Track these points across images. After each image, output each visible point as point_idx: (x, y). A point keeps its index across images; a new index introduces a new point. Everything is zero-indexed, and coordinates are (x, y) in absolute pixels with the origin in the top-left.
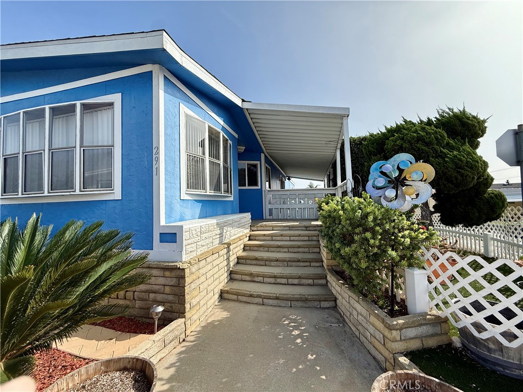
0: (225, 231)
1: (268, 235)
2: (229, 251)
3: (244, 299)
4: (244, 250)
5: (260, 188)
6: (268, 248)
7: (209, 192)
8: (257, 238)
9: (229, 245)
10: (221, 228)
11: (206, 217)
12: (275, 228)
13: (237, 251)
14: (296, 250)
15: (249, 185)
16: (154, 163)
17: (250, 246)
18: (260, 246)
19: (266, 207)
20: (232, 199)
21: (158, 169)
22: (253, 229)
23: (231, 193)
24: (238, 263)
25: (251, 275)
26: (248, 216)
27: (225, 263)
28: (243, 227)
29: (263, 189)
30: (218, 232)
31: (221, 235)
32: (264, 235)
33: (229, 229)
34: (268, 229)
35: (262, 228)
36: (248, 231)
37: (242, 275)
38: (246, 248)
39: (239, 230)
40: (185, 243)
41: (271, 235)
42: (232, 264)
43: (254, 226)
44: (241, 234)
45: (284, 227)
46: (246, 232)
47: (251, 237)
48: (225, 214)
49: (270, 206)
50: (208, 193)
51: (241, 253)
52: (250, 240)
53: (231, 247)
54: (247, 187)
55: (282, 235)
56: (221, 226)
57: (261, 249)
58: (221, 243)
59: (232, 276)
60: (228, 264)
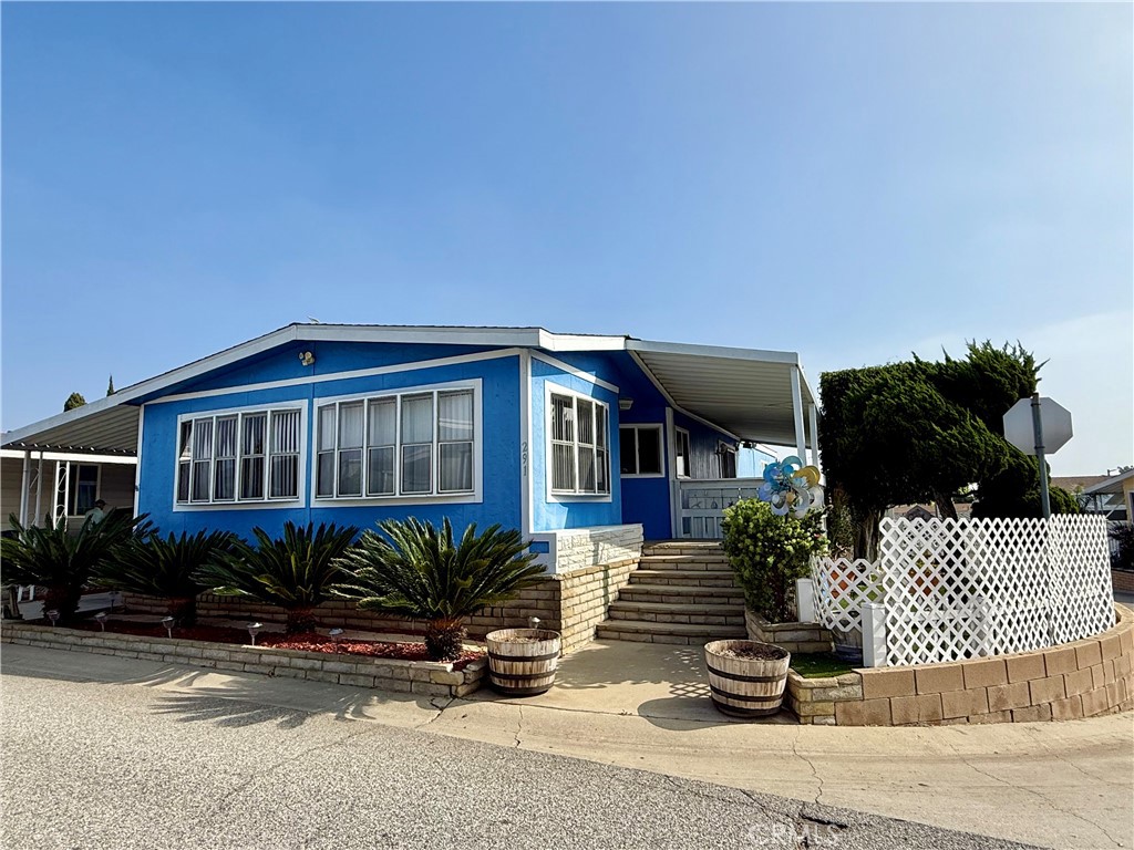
0: (600, 548)
1: (671, 562)
2: (606, 577)
3: (628, 636)
4: (630, 582)
5: (663, 476)
6: (668, 579)
7: (579, 492)
8: (652, 566)
9: (606, 569)
10: (596, 544)
11: (573, 527)
12: (685, 551)
13: (619, 581)
14: (713, 582)
15: (642, 471)
16: (522, 461)
17: (640, 577)
18: (655, 576)
19: (678, 513)
20: (609, 500)
21: (526, 468)
22: (647, 552)
23: (609, 489)
24: (620, 599)
25: (638, 611)
26: (637, 530)
27: (602, 592)
28: (627, 546)
29: (671, 478)
30: (592, 548)
31: (596, 552)
32: (664, 561)
33: (607, 546)
34: (671, 553)
35: (662, 551)
36: (637, 555)
37: (626, 611)
38: (633, 580)
39: (621, 550)
40: (558, 554)
41: (676, 562)
42: (611, 597)
43: (648, 548)
44: (625, 558)
45: (701, 548)
46: (633, 557)
47: (642, 565)
48: (599, 524)
49: (685, 513)
50: (577, 494)
51: (624, 585)
52: (639, 568)
53: (611, 572)
54: (638, 475)
55: (693, 562)
56: (596, 541)
57: (658, 581)
58: (595, 564)
59: (610, 612)
60: (606, 595)
